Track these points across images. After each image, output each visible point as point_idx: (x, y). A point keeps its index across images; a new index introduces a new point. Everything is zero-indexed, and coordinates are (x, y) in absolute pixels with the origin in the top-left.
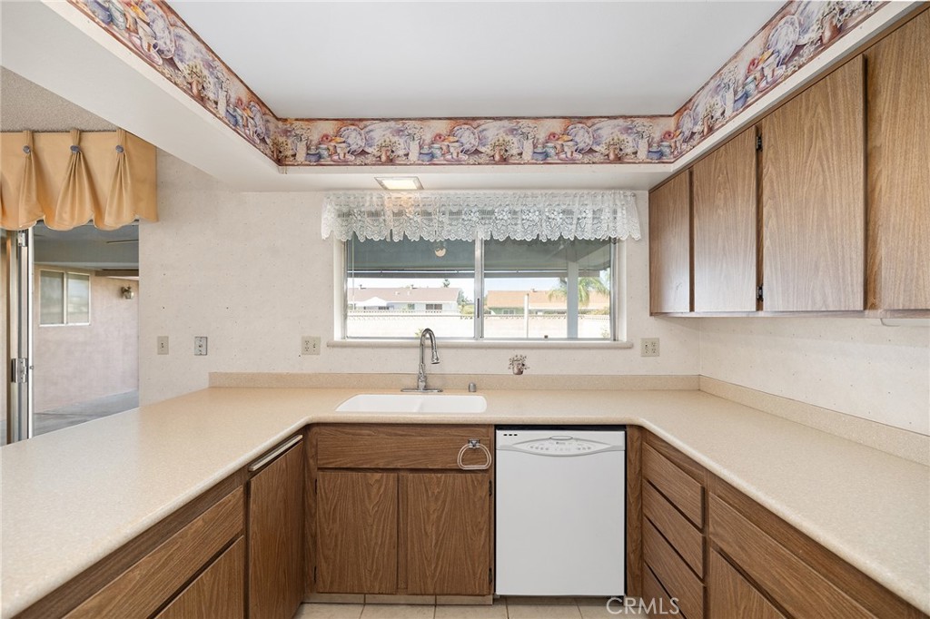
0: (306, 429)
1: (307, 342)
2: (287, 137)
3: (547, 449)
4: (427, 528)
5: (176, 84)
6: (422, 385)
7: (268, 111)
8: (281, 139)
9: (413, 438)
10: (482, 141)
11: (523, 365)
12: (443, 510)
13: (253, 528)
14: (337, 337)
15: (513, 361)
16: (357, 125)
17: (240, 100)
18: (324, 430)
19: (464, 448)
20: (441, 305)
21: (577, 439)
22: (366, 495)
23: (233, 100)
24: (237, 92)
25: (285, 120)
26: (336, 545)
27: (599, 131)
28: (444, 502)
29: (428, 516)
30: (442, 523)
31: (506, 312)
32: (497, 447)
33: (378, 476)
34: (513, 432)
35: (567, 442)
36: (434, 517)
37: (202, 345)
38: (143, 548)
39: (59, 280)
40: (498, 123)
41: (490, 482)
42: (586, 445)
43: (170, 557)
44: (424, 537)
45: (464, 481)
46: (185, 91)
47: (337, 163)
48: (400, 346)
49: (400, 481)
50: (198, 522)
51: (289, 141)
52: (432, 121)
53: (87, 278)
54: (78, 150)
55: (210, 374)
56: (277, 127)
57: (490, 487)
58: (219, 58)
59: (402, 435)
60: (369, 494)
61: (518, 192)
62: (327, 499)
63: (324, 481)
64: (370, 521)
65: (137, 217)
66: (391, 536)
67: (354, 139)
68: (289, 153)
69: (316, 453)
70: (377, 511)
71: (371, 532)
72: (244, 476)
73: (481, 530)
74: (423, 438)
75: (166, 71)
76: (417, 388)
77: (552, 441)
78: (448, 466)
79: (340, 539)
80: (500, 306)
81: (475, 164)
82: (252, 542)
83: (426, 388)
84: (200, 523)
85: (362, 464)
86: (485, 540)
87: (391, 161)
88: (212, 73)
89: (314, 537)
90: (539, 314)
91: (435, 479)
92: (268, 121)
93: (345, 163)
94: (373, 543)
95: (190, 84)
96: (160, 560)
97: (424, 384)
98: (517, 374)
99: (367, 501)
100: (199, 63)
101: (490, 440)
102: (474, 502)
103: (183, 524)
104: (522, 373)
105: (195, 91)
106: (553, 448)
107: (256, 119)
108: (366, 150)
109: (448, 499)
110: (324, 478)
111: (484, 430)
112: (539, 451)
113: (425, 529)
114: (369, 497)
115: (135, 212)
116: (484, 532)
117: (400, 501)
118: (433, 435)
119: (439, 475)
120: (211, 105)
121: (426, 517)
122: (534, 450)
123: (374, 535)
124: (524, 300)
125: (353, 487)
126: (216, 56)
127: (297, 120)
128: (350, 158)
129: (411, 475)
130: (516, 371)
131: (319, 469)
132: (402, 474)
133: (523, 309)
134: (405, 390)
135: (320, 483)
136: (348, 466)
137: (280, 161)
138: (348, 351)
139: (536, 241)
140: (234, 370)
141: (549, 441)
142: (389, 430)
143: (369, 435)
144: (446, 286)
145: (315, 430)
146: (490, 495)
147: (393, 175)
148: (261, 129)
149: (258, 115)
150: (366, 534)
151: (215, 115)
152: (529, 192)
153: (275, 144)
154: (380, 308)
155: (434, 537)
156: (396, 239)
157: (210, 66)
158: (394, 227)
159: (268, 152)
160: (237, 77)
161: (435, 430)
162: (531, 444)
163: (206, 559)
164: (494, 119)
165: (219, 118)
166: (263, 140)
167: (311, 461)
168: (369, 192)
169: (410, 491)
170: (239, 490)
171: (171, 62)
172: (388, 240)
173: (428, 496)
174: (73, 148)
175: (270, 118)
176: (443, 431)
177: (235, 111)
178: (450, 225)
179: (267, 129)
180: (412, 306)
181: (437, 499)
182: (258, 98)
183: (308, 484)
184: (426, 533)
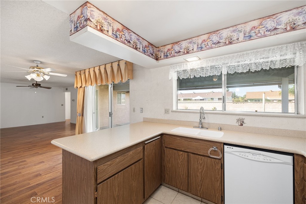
0: (162, 135)
1: (166, 110)
2: (159, 52)
3: (247, 156)
4: (198, 174)
5: (130, 47)
6: (200, 126)
7: (154, 46)
8: (157, 53)
9: (193, 143)
10: (220, 38)
11: (243, 122)
12: (203, 169)
13: (146, 158)
14: (174, 109)
15: (238, 120)
16: (178, 44)
17: (146, 46)
18: (167, 136)
19: (211, 149)
20: (213, 98)
21: (263, 155)
22: (178, 158)
23: (144, 46)
24: (145, 43)
25: (158, 47)
26: (170, 171)
27: (280, 19)
28: (204, 167)
29: (198, 171)
30: (203, 173)
31: (256, 101)
32: (225, 152)
33: (182, 153)
34: (231, 147)
35: (258, 155)
36: (200, 171)
37: (142, 110)
38: (119, 155)
39: (120, 94)
40: (228, 30)
41: (222, 164)
42: (268, 158)
43: (124, 159)
44: (196, 177)
45: (211, 161)
46: (132, 48)
47: (172, 57)
48: (193, 112)
49: (189, 156)
50: (131, 153)
51: (159, 53)
52: (201, 36)
53: (125, 94)
54: (119, 65)
55: (143, 118)
56: (156, 50)
57: (222, 165)
58: (140, 37)
59: (189, 141)
60: (179, 158)
61: (239, 53)
62: (167, 157)
63: (166, 151)
64: (179, 166)
65: (129, 79)
66: (186, 173)
67: (177, 48)
68: (159, 56)
69: (165, 143)
70: (181, 164)
71: (180, 170)
72: (143, 144)
73: (218, 181)
74: (196, 143)
75: (128, 45)
76: (199, 127)
77: (250, 154)
78: (205, 155)
79: (171, 169)
80: (252, 98)
81: (218, 47)
82: (145, 162)
83: (202, 127)
84: (132, 153)
85: (177, 148)
86: (220, 185)
87: (188, 53)
88: (139, 41)
89: (164, 166)
90: (274, 101)
91: (200, 158)
92: (154, 49)
93: (174, 56)
94: (180, 174)
95: (133, 46)
96: (122, 159)
97: (201, 126)
98: (240, 125)
99: (178, 160)
100: (136, 39)
101: (221, 148)
102: (215, 169)
103: (128, 152)
104: (242, 125)
105: (135, 47)
106: (250, 156)
107: (150, 50)
108: (180, 51)
109: (205, 166)
110: (166, 150)
111: (219, 144)
112: (243, 156)
113: (197, 174)
114: (179, 159)
115: (128, 78)
116: (219, 182)
117: (189, 162)
118: (200, 143)
119: (202, 157)
120: (138, 49)
121: (197, 170)
122: (241, 156)
123: (181, 171)
124: (262, 95)
125: (174, 155)
126: (140, 36)
127: (161, 47)
128: (176, 54)
129: (192, 155)
130: (240, 124)
131: (165, 147)
132: (189, 154)
133: (262, 100)
134: (195, 127)
135: (165, 151)
136: (173, 148)
137: (157, 59)
138: (177, 113)
139: (249, 72)
140: (148, 117)
141: (249, 153)
142: (185, 139)
143: (179, 140)
144: (228, 91)
145: (164, 135)
146: (222, 169)
147: (189, 57)
148: (152, 52)
149: (151, 48)
150: (178, 170)
151: (139, 51)
152: (245, 53)
153: (156, 55)
154: (201, 100)
155: (200, 178)
156: (192, 77)
157: (138, 40)
158: (191, 73)
159: (154, 57)
160: (145, 40)
161: (201, 141)
162: (240, 153)
163: (133, 162)
164: (226, 28)
165: (141, 52)
166: (152, 55)
167: (163, 145)
168: (183, 63)
169: (192, 160)
170: (142, 148)
171: (129, 42)
172: (189, 78)
173: (198, 163)
174: (118, 65)
175: (154, 48)
176: (203, 142)
177: (145, 49)
178: (211, 70)
179: (153, 51)
180: (212, 99)
181: (201, 165)
182: (151, 44)
183: (163, 151)
184: (197, 175)
